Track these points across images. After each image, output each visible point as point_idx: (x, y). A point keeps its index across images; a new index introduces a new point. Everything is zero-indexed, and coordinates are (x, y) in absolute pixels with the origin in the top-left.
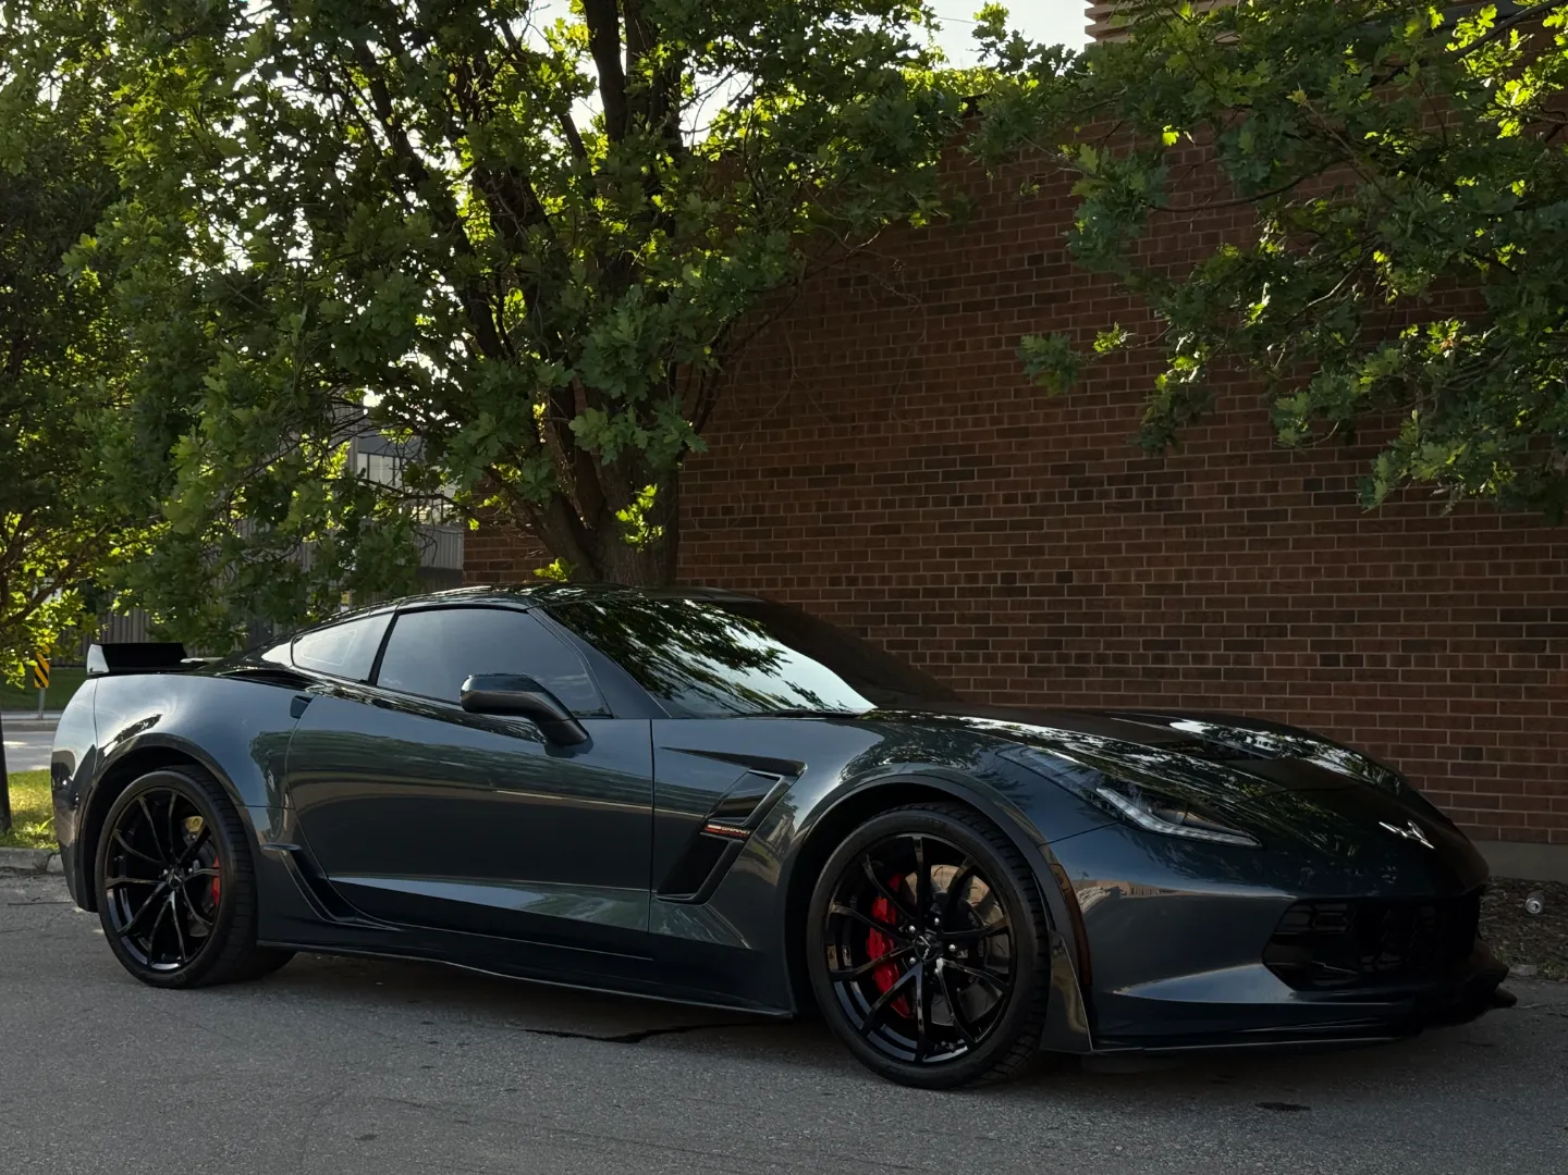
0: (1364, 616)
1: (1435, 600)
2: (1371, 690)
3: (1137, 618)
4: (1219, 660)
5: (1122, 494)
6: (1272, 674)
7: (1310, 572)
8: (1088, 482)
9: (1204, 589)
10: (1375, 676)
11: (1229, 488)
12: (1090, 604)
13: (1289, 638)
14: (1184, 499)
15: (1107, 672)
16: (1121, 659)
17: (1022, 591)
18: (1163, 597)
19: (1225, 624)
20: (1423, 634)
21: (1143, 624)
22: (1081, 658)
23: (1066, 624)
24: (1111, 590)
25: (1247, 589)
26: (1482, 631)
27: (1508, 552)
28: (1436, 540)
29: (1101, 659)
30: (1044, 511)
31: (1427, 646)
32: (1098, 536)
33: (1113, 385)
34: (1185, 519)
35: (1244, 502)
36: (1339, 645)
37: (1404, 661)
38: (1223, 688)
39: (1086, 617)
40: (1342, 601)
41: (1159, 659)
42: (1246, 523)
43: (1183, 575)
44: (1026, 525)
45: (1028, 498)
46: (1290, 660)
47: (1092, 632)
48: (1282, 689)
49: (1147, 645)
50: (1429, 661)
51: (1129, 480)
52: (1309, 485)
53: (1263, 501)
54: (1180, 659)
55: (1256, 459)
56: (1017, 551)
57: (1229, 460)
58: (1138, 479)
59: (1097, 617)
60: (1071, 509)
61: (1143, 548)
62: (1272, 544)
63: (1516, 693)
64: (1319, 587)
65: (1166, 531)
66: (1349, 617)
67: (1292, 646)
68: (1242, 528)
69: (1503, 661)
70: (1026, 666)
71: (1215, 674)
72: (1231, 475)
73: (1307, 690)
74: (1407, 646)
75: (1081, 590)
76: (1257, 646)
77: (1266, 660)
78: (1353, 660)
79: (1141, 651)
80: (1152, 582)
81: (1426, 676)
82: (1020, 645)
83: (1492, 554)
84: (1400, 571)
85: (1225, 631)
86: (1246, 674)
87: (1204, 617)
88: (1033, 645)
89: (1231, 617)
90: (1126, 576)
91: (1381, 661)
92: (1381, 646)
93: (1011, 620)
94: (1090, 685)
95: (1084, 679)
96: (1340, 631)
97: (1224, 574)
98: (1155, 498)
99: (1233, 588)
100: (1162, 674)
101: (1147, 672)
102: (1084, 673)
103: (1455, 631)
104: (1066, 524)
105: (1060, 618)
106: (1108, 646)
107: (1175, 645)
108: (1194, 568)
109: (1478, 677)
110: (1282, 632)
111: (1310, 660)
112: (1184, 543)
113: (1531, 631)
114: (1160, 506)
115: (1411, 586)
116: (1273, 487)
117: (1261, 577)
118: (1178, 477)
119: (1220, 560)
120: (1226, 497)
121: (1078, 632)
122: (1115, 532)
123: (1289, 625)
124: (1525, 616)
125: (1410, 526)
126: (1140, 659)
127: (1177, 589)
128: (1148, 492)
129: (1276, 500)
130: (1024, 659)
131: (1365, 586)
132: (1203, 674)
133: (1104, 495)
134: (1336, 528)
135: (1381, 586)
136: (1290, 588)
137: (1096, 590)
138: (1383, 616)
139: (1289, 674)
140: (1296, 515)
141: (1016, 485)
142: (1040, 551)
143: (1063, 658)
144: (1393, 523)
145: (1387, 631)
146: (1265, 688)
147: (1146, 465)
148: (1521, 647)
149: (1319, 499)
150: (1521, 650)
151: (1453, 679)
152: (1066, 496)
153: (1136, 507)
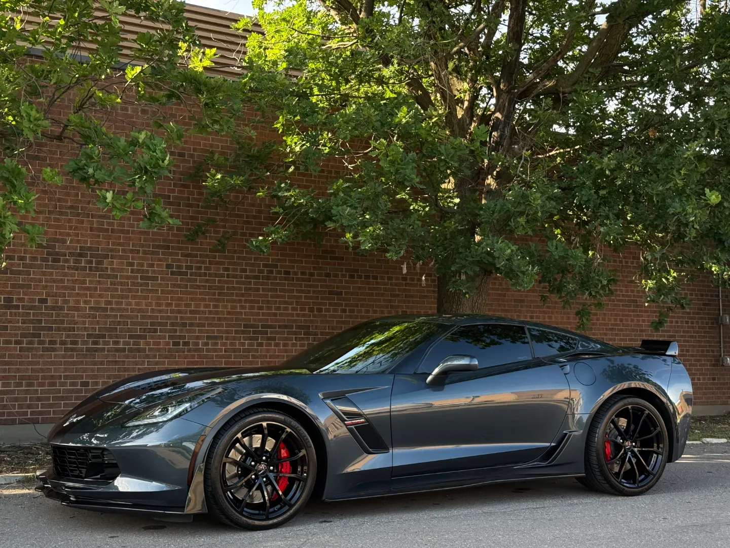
0: (191, 325)
1: (219, 319)
2: (193, 357)
3: (84, 323)
4: (125, 343)
5: (76, 261)
6: (150, 350)
7: (169, 305)
8: (57, 254)
9: (119, 310)
10: (195, 350)
11: (132, 264)
12: (58, 315)
13: (159, 334)
14: (109, 267)
15: (66, 350)
16: (75, 343)
17: (17, 307)
18: (98, 313)
19: (129, 327)
20: (214, 333)
21: (87, 326)
22: (51, 342)
23: (43, 325)
24: (70, 309)
25: (139, 311)
26: (236, 332)
27: (246, 301)
28: (219, 294)
29: (63, 343)
30: (31, 266)
31: (216, 338)
32: (62, 281)
33: (71, 207)
34: (109, 276)
35: (138, 271)
36: (180, 337)
37: (206, 344)
38: (127, 357)
39: (55, 322)
40: (182, 318)
41: (95, 343)
42: (139, 281)
43: (109, 303)
44: (19, 273)
45: (22, 258)
46: (159, 344)
47: (59, 329)
48: (155, 356)
49: (89, 336)
50: (216, 344)
51: (80, 255)
52: (168, 266)
53: (147, 271)
54: (105, 343)
55: (145, 253)
56: (13, 286)
57: (132, 251)
58: (85, 255)
59: (62, 322)
60: (47, 267)
61: (88, 289)
62: (151, 291)
63: (247, 357)
64: (172, 311)
65: (99, 281)
66: (184, 325)
67: (160, 337)
68: (138, 283)
69: (243, 344)
70: (18, 346)
71: (124, 350)
72: (133, 258)
73: (166, 357)
74: (208, 338)
75: (53, 308)
76: (145, 337)
77: (148, 344)
78: (185, 344)
79: (86, 339)
80: (92, 306)
81: (215, 350)
82: (16, 335)
83: (240, 301)
84: (207, 306)
85: (129, 330)
86: (139, 350)
87: (119, 323)
88: (23, 335)
89: (133, 324)
90: (78, 302)
91: (197, 344)
92: (198, 338)
93: (10, 322)
94: (56, 356)
95: (53, 353)
96: (181, 331)
97: (129, 304)
98: (94, 265)
99: (133, 310)
100: (97, 350)
101: (88, 350)
102: (54, 350)
103: (227, 332)
104: (44, 274)
105: (40, 321)
106: (68, 336)
107: (104, 336)
108: (114, 300)
109: (234, 351)
110: (156, 331)
111: (168, 344)
112: (109, 288)
113: (254, 332)
114: (97, 269)
115: (210, 312)
116: (152, 265)
117: (146, 306)
118: (107, 257)
119: (127, 297)
120: (130, 268)
121: (51, 329)
122: (72, 280)
123: (159, 328)
124: (252, 326)
125: (210, 288)
126: (84, 343)
127: (105, 309)
128: (91, 262)
129: (154, 272)
130: (17, 342)
131: (192, 312)
132: (118, 350)
133: (67, 261)
134: (179, 286)
135: (198, 312)
136: (160, 311)
137: (62, 308)
138: (199, 325)
139: (159, 350)
140: (162, 279)
141: (14, 251)
142: (29, 287)
143: (40, 342)
144: (203, 286)
145: (200, 331)
146: (147, 356)
147: (90, 249)
148: (251, 339)
149: (172, 273)
150: (251, 340)
151: (225, 351)
152: (43, 260)
153: (84, 269)
